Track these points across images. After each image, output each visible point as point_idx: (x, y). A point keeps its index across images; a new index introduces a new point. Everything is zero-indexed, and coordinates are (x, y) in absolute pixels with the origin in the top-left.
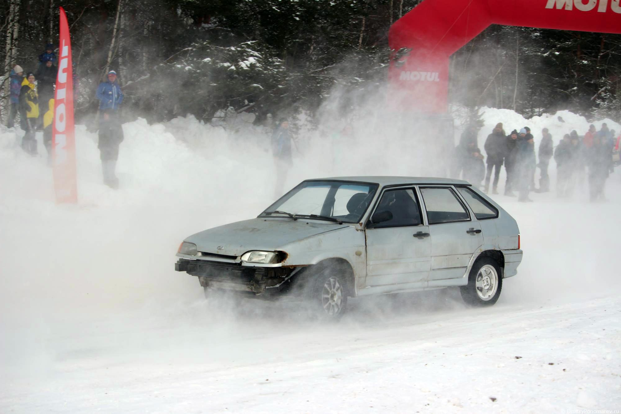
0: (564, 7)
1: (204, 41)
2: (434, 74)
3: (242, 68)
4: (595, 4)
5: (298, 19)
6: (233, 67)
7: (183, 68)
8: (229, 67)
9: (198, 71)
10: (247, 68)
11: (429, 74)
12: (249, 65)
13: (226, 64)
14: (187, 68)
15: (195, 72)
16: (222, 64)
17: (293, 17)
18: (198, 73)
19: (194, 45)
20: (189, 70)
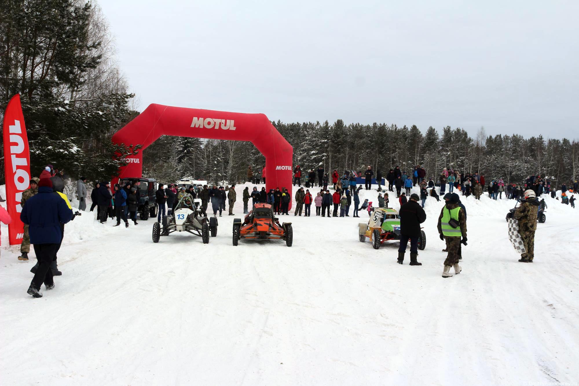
0: (199, 126)
1: (46, 136)
2: (137, 159)
3: (72, 153)
4: (213, 126)
5: (87, 127)
6: (66, 152)
7: (35, 152)
8: (63, 152)
9: (44, 154)
10: (75, 153)
11: (135, 159)
12: (76, 151)
13: (61, 150)
14: (37, 152)
15: (42, 155)
16: (58, 150)
17: (83, 126)
18: (44, 155)
19: (40, 139)
20: (39, 153)
